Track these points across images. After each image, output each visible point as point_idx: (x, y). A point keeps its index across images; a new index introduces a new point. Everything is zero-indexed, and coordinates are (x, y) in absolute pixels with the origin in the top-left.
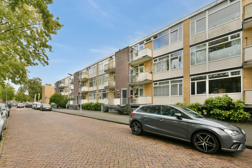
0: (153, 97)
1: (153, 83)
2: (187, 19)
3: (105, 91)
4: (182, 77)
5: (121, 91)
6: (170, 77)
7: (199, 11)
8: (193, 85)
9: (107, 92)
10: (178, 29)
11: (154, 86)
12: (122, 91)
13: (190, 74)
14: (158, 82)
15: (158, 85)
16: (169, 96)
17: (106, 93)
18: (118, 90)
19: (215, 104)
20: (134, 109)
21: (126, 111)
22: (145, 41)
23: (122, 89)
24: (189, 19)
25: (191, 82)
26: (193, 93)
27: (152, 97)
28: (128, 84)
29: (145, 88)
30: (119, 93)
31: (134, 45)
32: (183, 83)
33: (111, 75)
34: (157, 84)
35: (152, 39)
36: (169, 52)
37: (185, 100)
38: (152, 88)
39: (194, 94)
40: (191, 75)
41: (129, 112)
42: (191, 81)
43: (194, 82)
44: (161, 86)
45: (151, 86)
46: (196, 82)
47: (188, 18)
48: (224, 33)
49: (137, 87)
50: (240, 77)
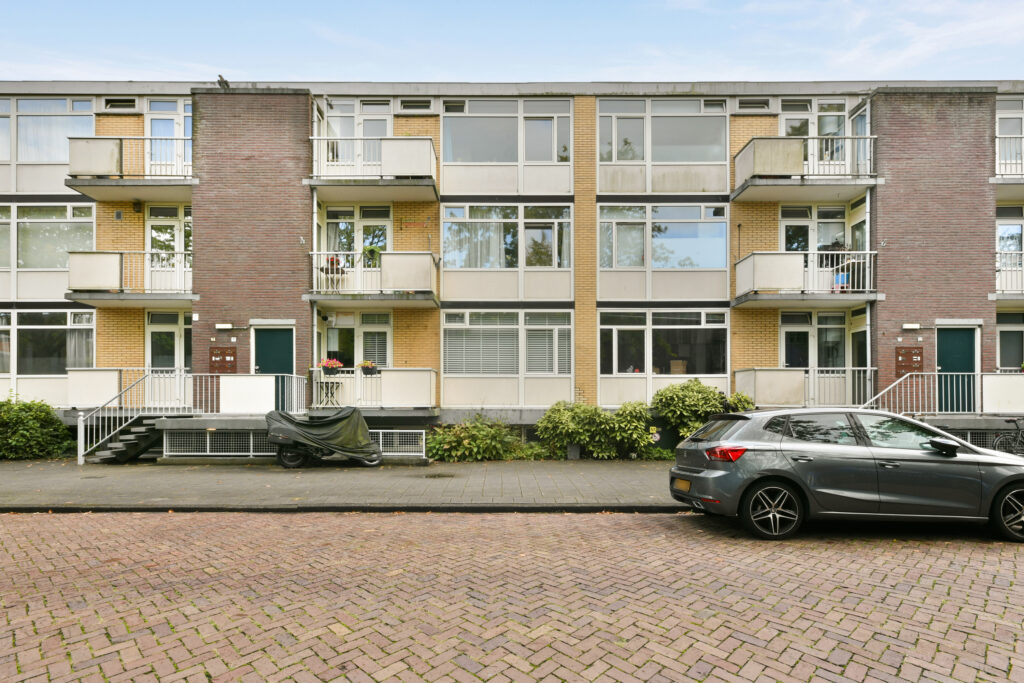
0: (442, 375)
1: (443, 312)
2: (589, 93)
3: (62, 319)
4: (571, 305)
5: (248, 329)
6: (521, 299)
7: (626, 86)
8: (606, 337)
9: (70, 325)
10: (555, 116)
11: (444, 325)
12: (257, 331)
13: (599, 300)
14: (467, 312)
15: (466, 325)
16: (518, 373)
17: (65, 331)
18: (224, 322)
19: (695, 405)
20: (381, 431)
21: (343, 448)
22: (399, 101)
23: (252, 321)
24: (593, 99)
25: (600, 327)
26: (606, 368)
27: (438, 374)
28: (306, 298)
29: (396, 328)
30: (234, 340)
31: (329, 96)
32: (572, 327)
33: (119, 216)
34: (460, 318)
35: (437, 107)
36: (516, 194)
37: (580, 390)
38: (438, 334)
39: (611, 372)
40: (601, 304)
41: (363, 452)
42: (602, 323)
43: (611, 330)
44: (479, 330)
45: (429, 324)
46: (615, 329)
47: (592, 93)
48: (691, 191)
49: (345, 322)
50: (725, 330)
